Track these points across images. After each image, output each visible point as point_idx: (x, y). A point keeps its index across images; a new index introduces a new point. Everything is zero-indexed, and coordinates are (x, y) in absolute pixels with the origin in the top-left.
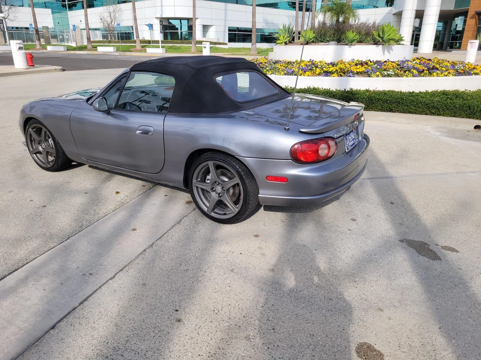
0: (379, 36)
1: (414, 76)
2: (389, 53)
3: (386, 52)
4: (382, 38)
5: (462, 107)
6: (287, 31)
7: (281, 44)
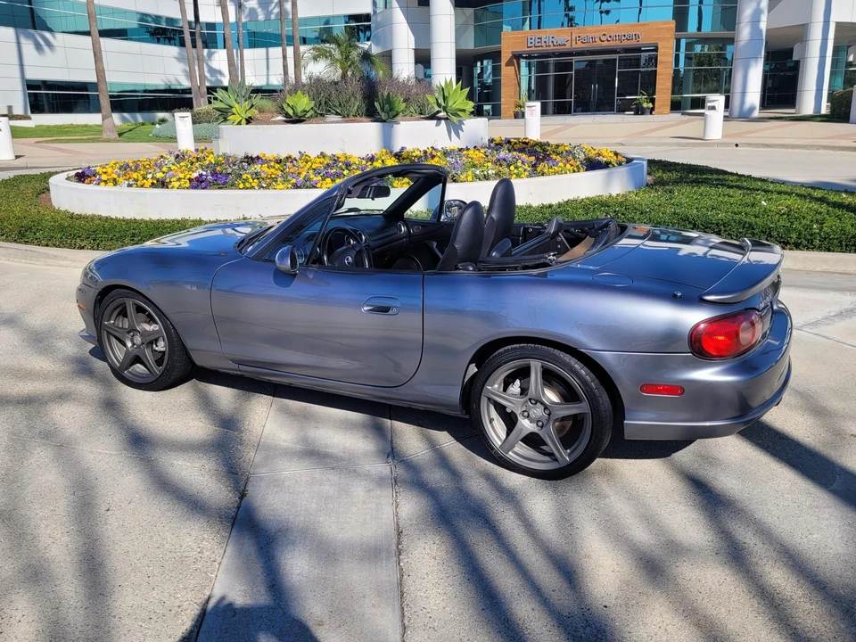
0: (438, 104)
1: (530, 176)
2: (458, 136)
3: (453, 134)
4: (445, 109)
7: (239, 123)
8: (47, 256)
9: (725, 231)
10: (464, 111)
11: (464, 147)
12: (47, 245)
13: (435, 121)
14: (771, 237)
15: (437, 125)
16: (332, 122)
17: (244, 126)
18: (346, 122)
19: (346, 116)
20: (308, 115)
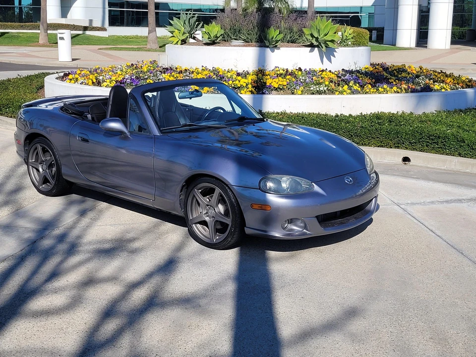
0: (312, 36)
2: (330, 60)
3: (325, 59)
4: (317, 39)
5: (389, 133)
6: (187, 22)
7: (177, 43)
8: (7, 123)
9: (442, 142)
10: (332, 41)
11: (325, 69)
12: (11, 117)
13: (310, 48)
14: (473, 149)
15: (311, 51)
16: (234, 46)
17: (179, 46)
18: (244, 46)
19: (247, 42)
20: (219, 39)
